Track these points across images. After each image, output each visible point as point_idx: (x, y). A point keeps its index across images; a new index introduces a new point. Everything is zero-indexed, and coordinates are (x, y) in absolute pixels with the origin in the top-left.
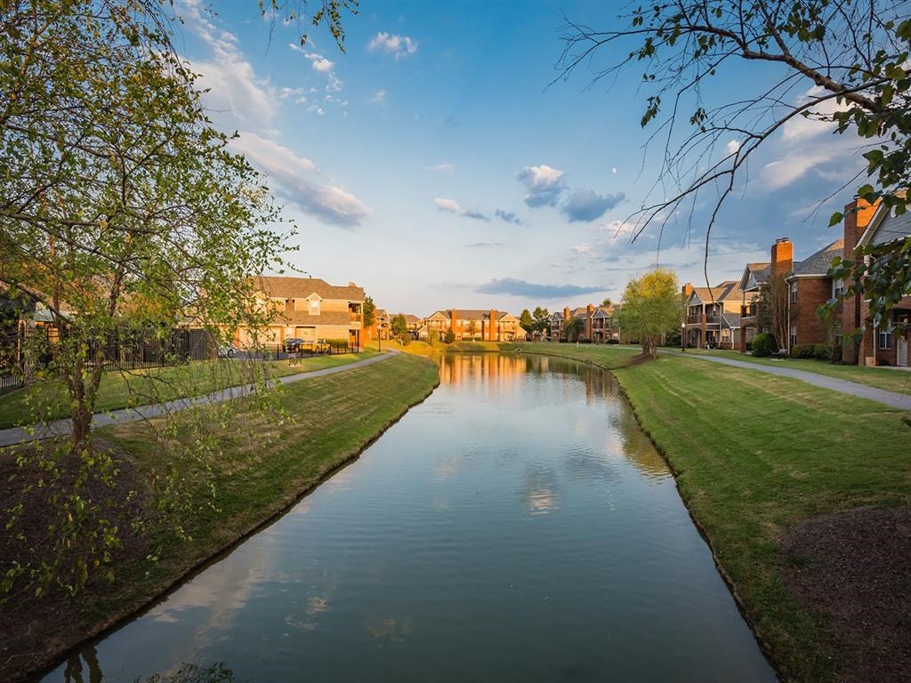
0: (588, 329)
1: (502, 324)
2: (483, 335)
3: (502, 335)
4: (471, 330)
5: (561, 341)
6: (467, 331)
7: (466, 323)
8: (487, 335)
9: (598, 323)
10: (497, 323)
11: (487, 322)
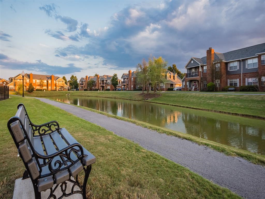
0: (97, 85)
1: (57, 82)
2: (48, 88)
3: (57, 87)
4: (41, 85)
5: (85, 90)
6: (39, 85)
7: (38, 81)
8: (50, 88)
9: (101, 82)
10: (55, 82)
11: (50, 81)
